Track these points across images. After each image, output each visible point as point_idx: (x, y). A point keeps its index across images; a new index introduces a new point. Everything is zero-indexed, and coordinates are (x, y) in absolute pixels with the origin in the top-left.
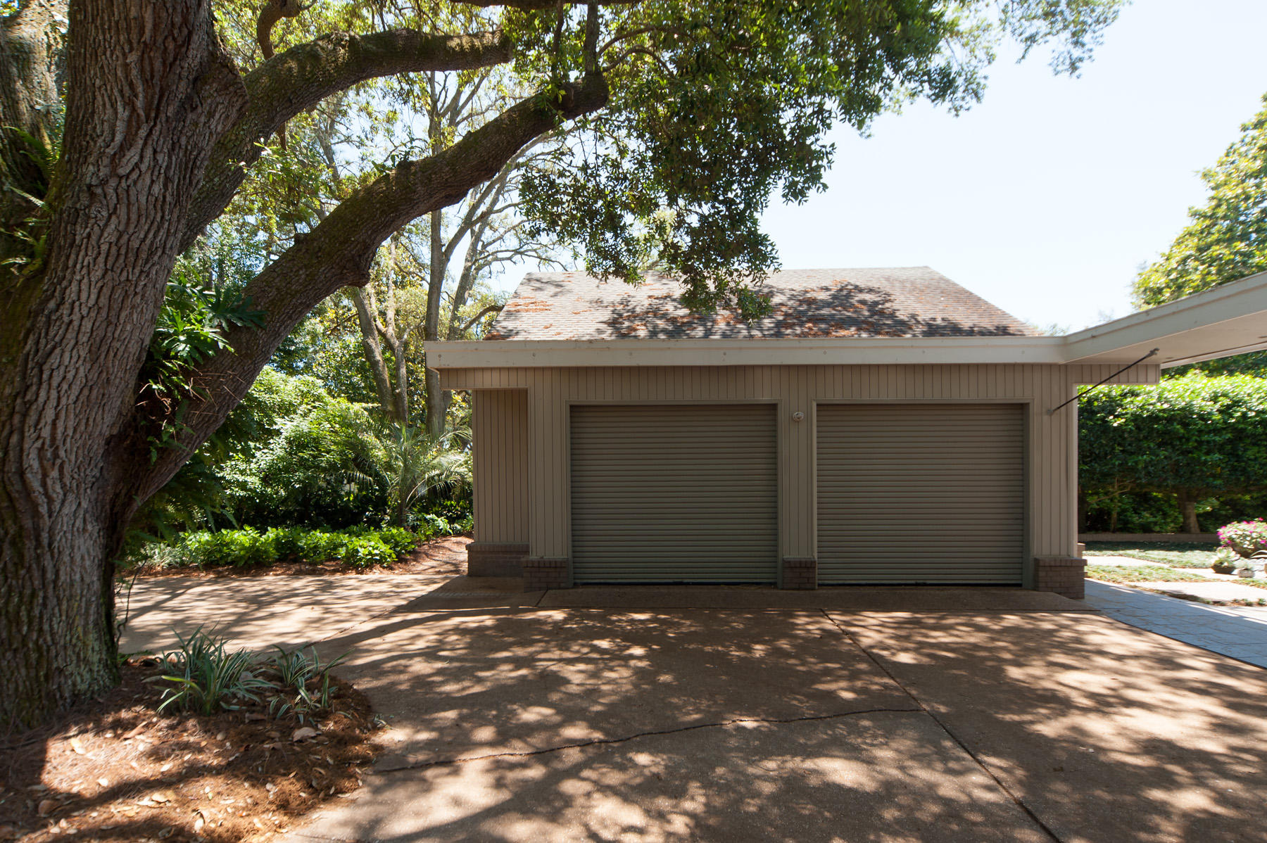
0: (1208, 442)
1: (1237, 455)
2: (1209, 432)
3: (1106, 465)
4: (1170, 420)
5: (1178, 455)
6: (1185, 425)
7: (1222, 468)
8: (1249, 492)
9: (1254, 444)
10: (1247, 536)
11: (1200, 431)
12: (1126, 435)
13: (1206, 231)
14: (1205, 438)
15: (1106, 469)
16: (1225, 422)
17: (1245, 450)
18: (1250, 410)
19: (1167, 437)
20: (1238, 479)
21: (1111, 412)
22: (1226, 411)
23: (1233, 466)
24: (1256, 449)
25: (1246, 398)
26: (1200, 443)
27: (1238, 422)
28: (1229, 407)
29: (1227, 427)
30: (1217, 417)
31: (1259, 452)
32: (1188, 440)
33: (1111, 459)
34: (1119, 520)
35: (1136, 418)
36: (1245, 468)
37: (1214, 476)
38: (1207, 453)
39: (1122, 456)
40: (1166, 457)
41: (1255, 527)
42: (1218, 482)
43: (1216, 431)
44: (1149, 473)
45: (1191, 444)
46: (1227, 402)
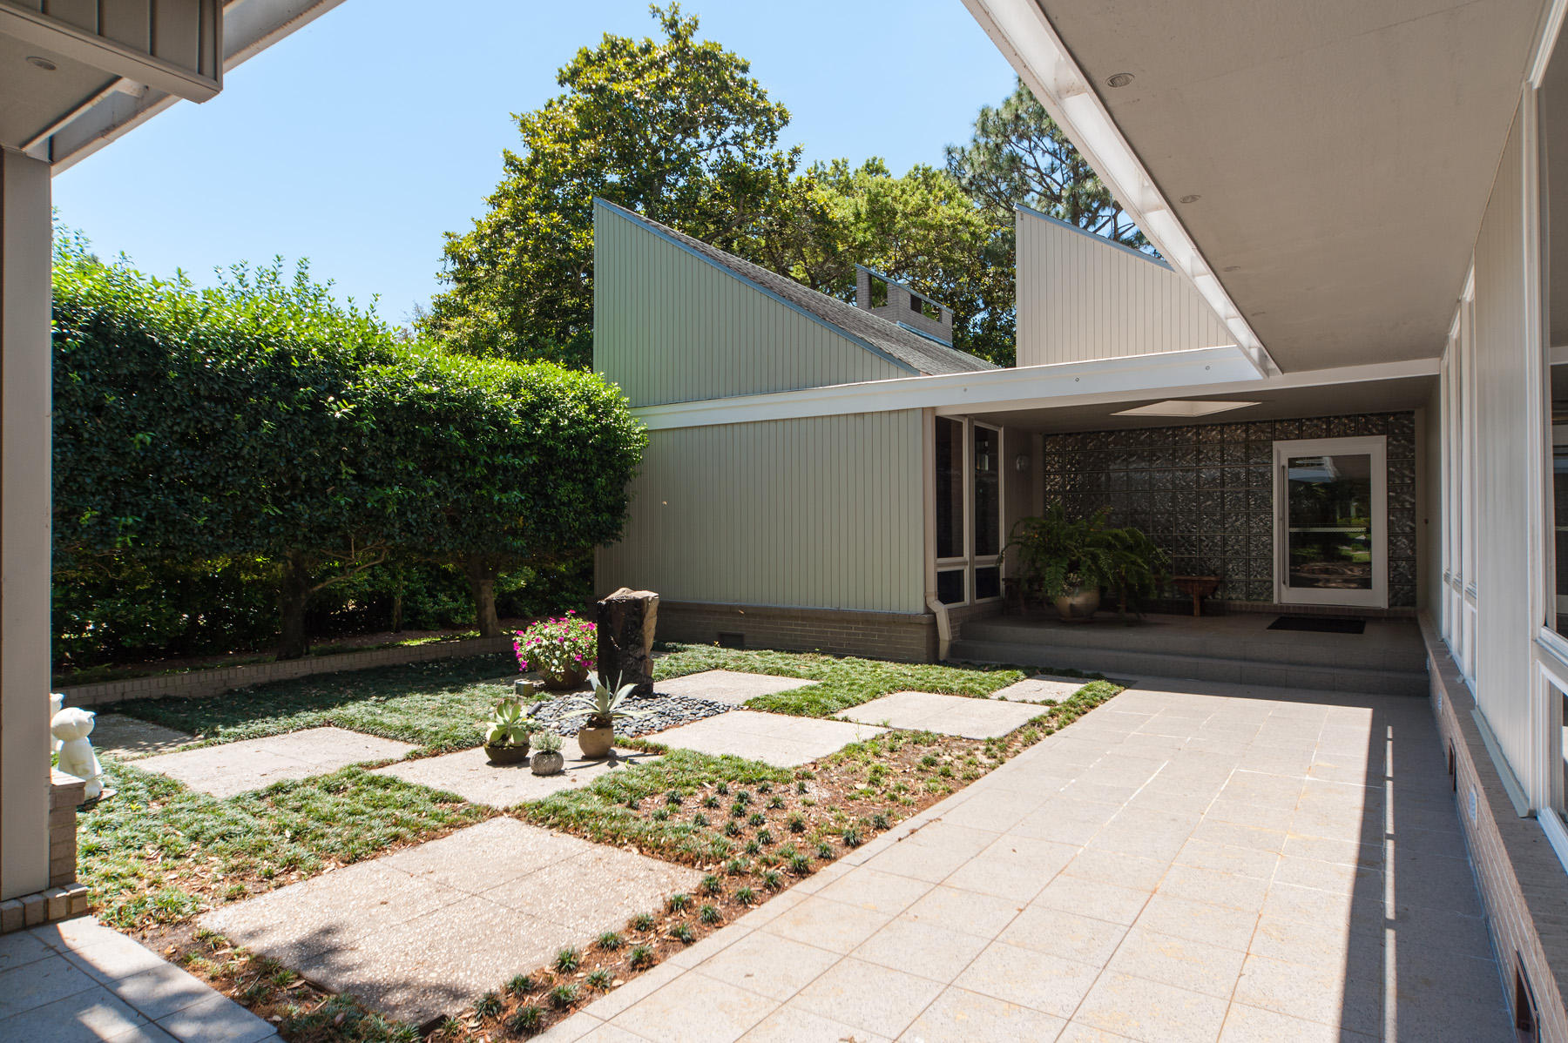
0: (505, 469)
1: (547, 495)
2: (505, 451)
3: (324, 506)
4: (445, 418)
5: (459, 491)
6: (469, 434)
7: (526, 518)
8: (564, 559)
9: (568, 478)
10: (555, 648)
11: (493, 448)
12: (365, 443)
13: (522, 191)
14: (499, 460)
15: (322, 515)
16: (528, 434)
17: (556, 487)
18: (564, 416)
19: (440, 453)
20: (547, 539)
21: (335, 389)
22: (530, 412)
23: (541, 515)
24: (570, 486)
25: (558, 395)
26: (493, 469)
27: (546, 435)
28: (533, 407)
29: (533, 444)
30: (516, 421)
31: (573, 491)
32: (474, 462)
33: (334, 494)
34: (405, 608)
35: (381, 405)
36: (556, 519)
37: (514, 532)
38: (503, 490)
39: (356, 487)
40: (437, 495)
41: (567, 631)
42: (519, 543)
43: (517, 449)
44: (409, 525)
45: (480, 471)
46: (530, 397)
